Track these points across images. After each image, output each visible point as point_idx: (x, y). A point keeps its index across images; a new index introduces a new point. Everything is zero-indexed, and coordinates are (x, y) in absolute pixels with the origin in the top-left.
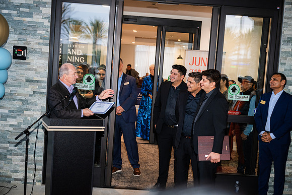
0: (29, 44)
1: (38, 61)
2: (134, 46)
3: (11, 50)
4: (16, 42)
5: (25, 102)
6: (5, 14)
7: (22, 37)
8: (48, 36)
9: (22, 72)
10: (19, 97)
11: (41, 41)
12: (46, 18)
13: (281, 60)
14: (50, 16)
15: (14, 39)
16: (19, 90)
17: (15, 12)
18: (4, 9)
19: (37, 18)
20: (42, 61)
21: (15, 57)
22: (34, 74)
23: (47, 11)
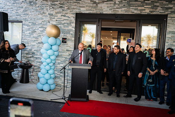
0: (67, 37)
1: (70, 43)
3: (61, 39)
5: (66, 58)
6: (59, 27)
7: (65, 35)
8: (74, 34)
9: (65, 47)
10: (64, 56)
11: (72, 36)
12: (73, 28)
13: (166, 41)
14: (74, 27)
15: (62, 36)
16: (64, 54)
17: (63, 26)
18: (59, 25)
19: (70, 28)
20: (72, 43)
21: (63, 42)
22: (69, 48)
23: (74, 25)
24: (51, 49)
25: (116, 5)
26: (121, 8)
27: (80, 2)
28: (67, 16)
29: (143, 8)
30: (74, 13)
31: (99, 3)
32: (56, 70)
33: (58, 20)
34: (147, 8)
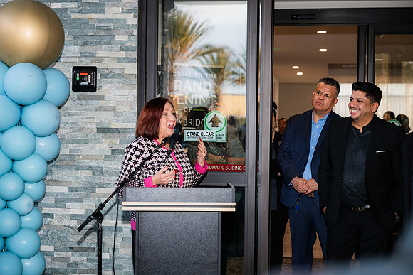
0: (100, 61)
1: (117, 92)
3: (70, 75)
4: (77, 59)
5: (97, 171)
6: (57, 10)
7: (88, 49)
8: (134, 44)
9: (90, 114)
10: (87, 162)
11: (122, 54)
12: (129, 11)
16: (85, 149)
17: (74, 5)
18: (55, 0)
20: (126, 92)
21: (76, 87)
22: (112, 117)
24: (20, 123)
32: (46, 238)
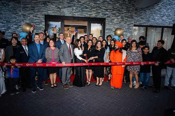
2: (71, 34)
14: (45, 25)
15: (35, 31)
17: (35, 24)
18: (32, 23)
19: (41, 25)
23: (44, 23)
25: (74, 10)
26: (77, 12)
27: (48, 6)
28: (37, 17)
29: (91, 13)
30: (44, 15)
31: (62, 8)
33: (30, 20)
34: (94, 13)
